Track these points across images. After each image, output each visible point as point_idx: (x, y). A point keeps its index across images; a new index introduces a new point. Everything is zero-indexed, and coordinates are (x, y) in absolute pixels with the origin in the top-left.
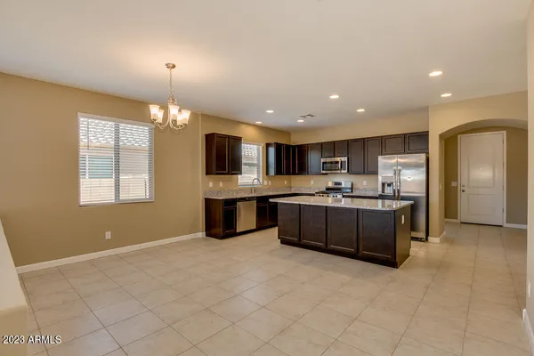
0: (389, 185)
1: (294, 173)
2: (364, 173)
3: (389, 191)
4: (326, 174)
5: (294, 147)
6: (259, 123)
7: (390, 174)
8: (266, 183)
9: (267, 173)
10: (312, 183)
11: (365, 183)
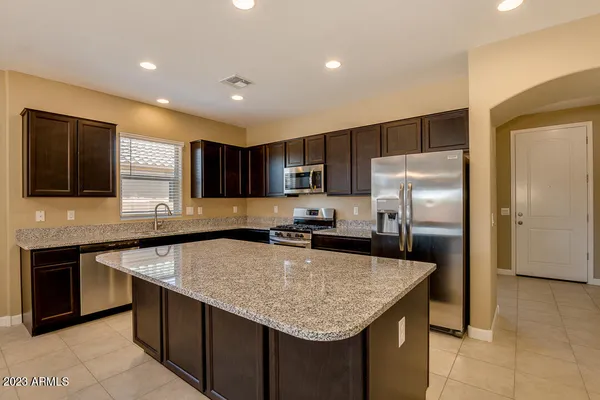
0: (392, 216)
1: (245, 195)
2: (351, 194)
3: (390, 228)
4: (296, 195)
5: (245, 151)
6: (163, 101)
7: (394, 194)
8: (190, 211)
9: (193, 195)
10: (276, 210)
11: (356, 211)
